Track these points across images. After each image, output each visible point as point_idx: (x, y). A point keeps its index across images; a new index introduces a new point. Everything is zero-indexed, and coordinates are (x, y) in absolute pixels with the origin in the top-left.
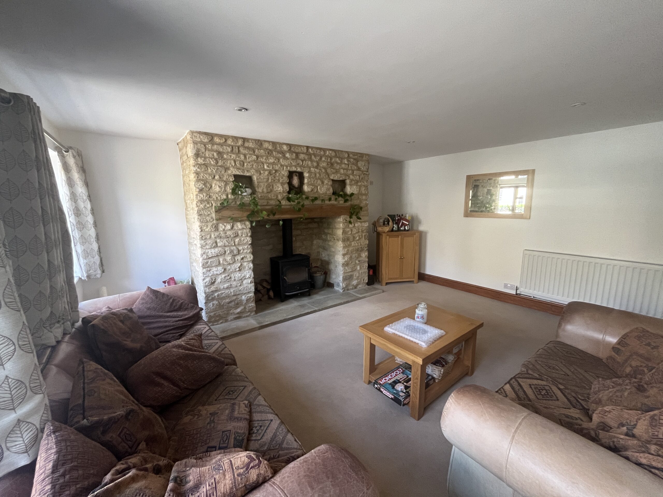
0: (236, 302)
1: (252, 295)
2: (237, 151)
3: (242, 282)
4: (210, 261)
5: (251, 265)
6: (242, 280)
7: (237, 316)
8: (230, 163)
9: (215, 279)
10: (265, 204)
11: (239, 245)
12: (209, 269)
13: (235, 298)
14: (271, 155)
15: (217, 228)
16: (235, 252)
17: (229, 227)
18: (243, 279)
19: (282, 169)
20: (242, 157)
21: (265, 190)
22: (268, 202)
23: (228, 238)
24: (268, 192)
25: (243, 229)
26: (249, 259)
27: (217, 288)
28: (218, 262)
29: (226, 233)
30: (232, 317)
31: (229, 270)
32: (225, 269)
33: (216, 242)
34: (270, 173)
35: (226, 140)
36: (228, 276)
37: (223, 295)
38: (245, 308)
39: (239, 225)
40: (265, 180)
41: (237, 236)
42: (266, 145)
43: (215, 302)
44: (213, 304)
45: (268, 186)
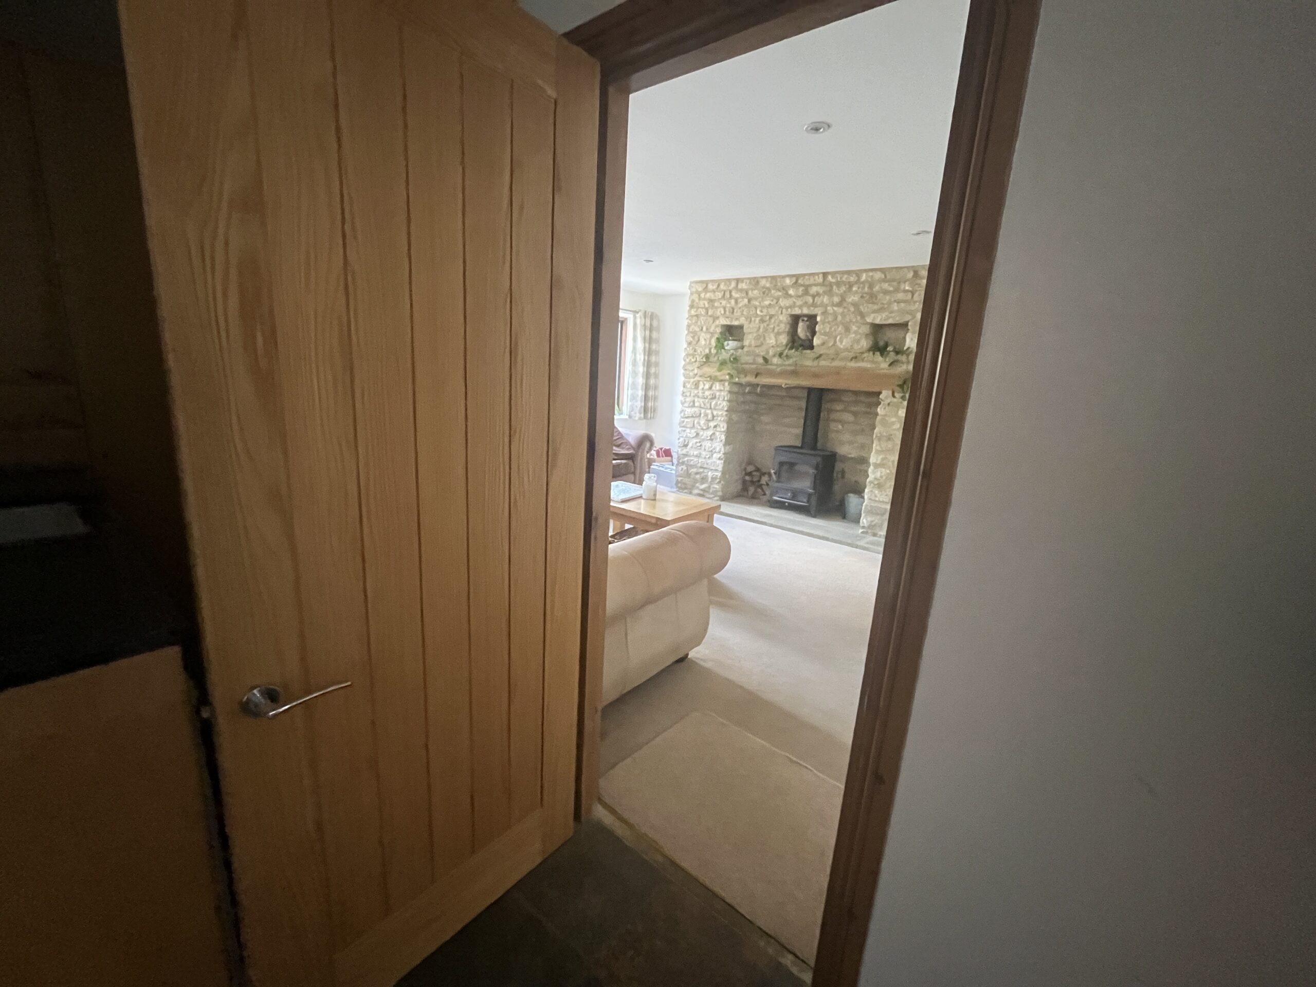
0: (702, 475)
1: (719, 474)
2: (728, 296)
3: (712, 455)
4: (686, 420)
5: (723, 437)
6: (712, 452)
7: (701, 492)
8: (720, 312)
9: (688, 442)
10: (751, 361)
11: (715, 409)
12: (684, 429)
13: (701, 470)
14: (767, 295)
15: (696, 385)
16: (710, 417)
17: (707, 386)
18: (714, 451)
19: (780, 312)
20: (733, 302)
21: (753, 342)
22: (754, 360)
23: (705, 398)
24: (756, 346)
25: (721, 390)
26: (722, 430)
27: (688, 452)
28: (692, 424)
29: (704, 393)
30: (696, 491)
31: (702, 436)
32: (698, 434)
33: (694, 402)
34: (762, 321)
35: (719, 286)
36: (700, 442)
37: (692, 463)
38: (709, 487)
39: (717, 386)
40: (755, 330)
41: (714, 398)
42: (763, 282)
43: (684, 468)
44: (682, 469)
45: (758, 338)
